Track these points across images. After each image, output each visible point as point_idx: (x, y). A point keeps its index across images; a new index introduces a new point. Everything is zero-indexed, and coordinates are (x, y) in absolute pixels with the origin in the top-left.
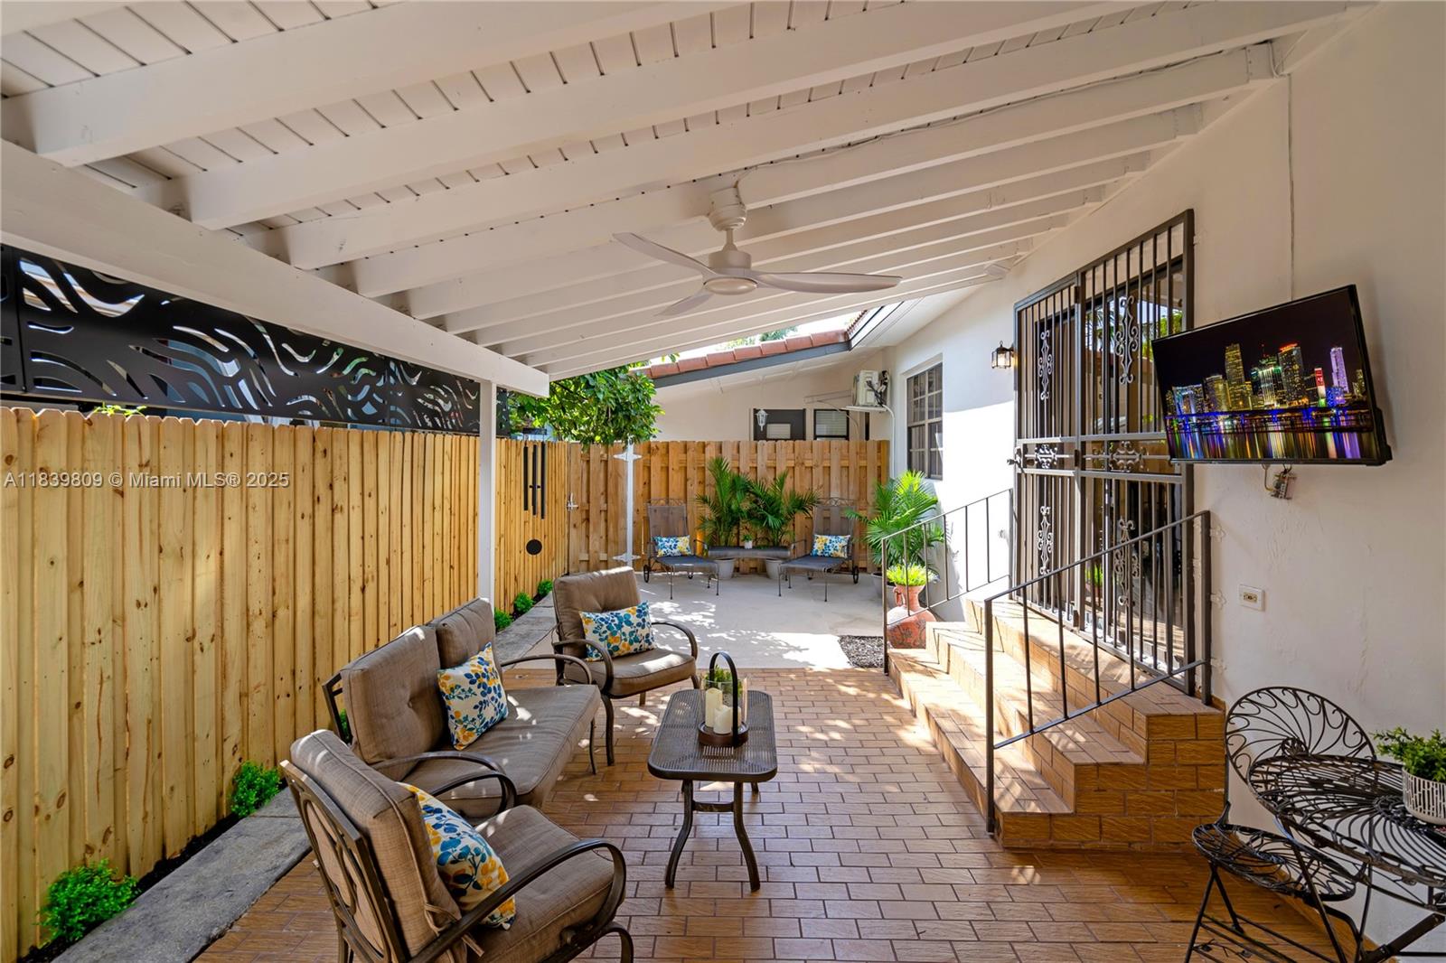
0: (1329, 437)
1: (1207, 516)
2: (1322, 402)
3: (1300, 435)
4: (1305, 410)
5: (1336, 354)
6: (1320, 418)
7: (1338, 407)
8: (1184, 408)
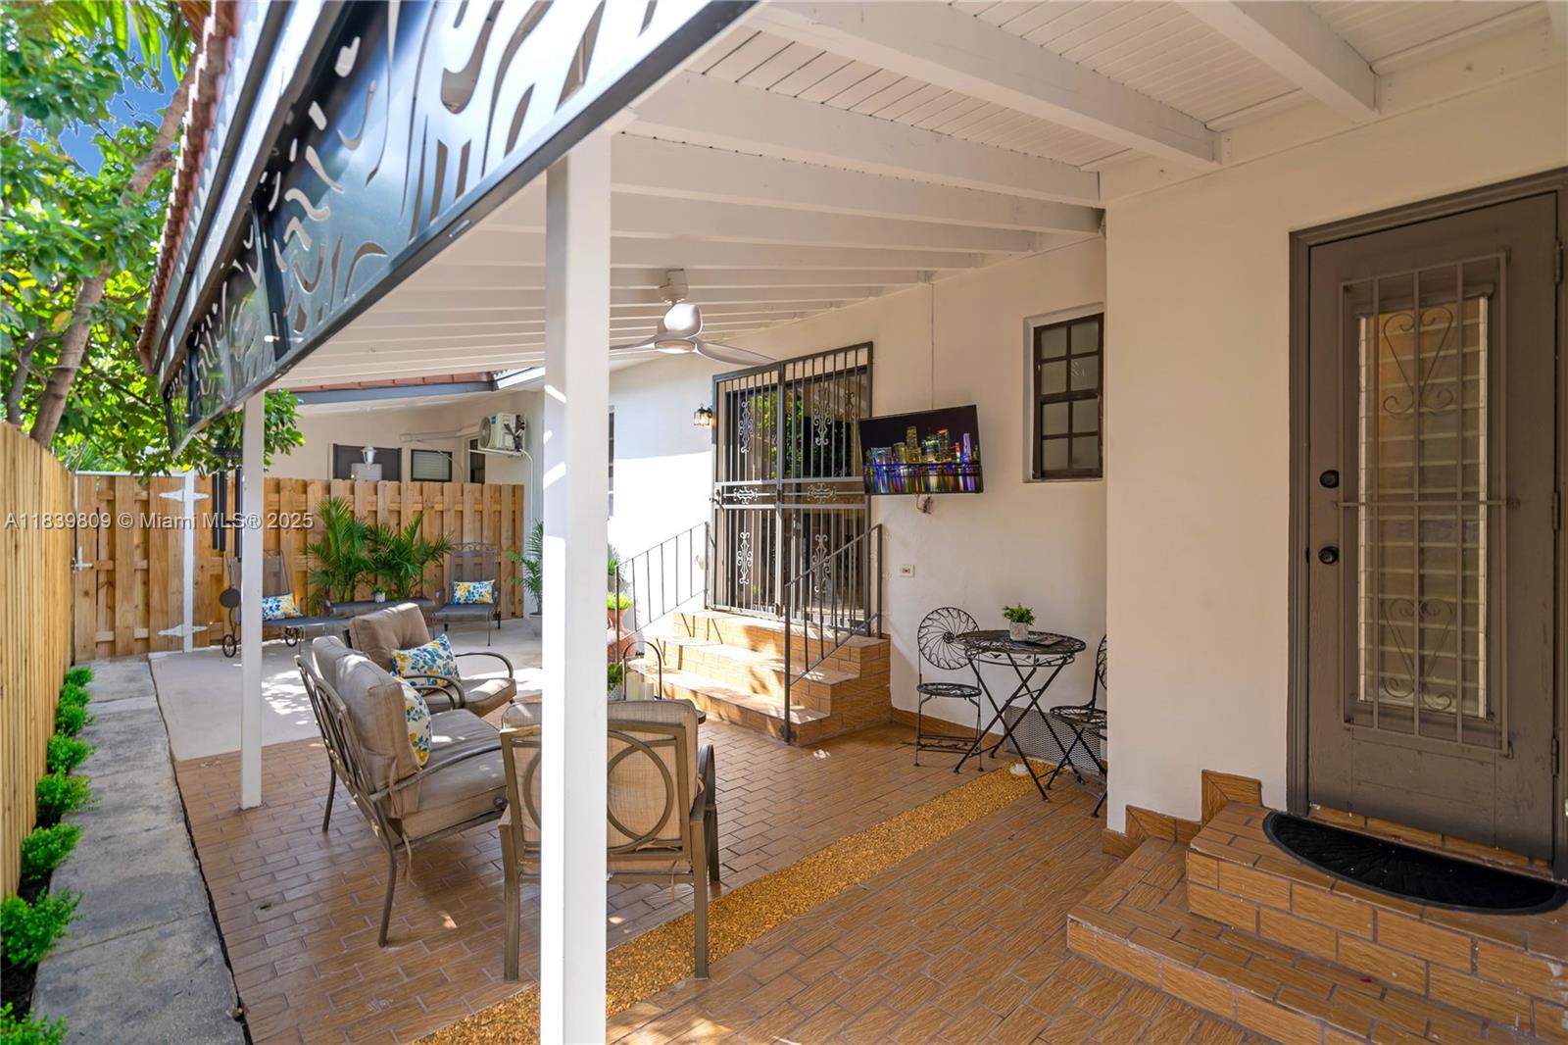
0: (961, 478)
1: (880, 527)
2: (958, 460)
3: (946, 478)
4: (950, 464)
5: (966, 436)
6: (956, 469)
7: (966, 463)
8: (878, 461)
